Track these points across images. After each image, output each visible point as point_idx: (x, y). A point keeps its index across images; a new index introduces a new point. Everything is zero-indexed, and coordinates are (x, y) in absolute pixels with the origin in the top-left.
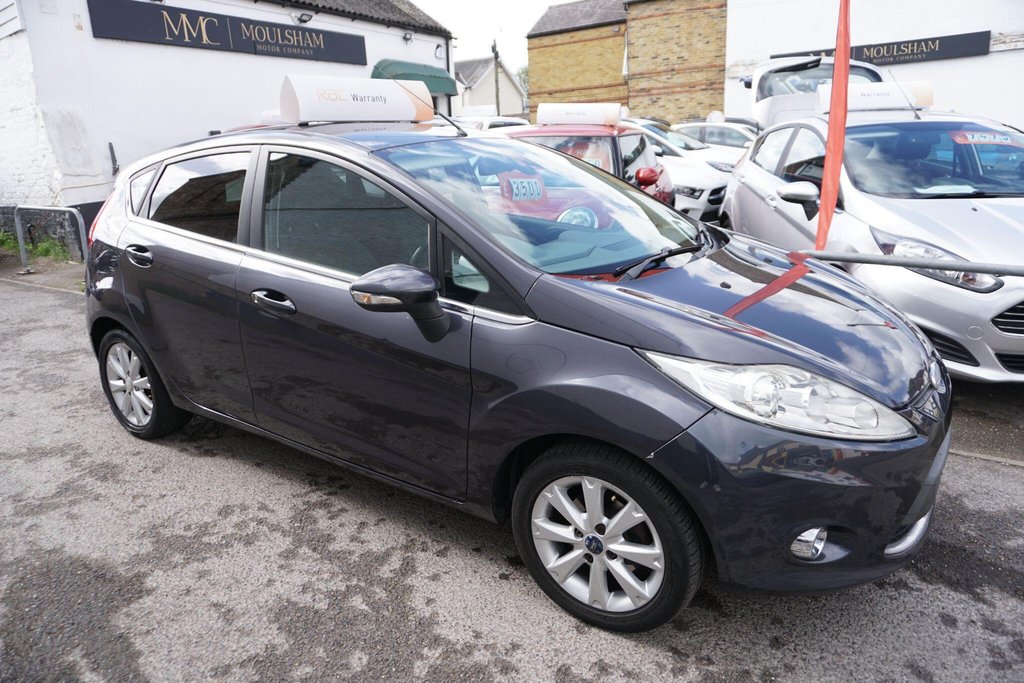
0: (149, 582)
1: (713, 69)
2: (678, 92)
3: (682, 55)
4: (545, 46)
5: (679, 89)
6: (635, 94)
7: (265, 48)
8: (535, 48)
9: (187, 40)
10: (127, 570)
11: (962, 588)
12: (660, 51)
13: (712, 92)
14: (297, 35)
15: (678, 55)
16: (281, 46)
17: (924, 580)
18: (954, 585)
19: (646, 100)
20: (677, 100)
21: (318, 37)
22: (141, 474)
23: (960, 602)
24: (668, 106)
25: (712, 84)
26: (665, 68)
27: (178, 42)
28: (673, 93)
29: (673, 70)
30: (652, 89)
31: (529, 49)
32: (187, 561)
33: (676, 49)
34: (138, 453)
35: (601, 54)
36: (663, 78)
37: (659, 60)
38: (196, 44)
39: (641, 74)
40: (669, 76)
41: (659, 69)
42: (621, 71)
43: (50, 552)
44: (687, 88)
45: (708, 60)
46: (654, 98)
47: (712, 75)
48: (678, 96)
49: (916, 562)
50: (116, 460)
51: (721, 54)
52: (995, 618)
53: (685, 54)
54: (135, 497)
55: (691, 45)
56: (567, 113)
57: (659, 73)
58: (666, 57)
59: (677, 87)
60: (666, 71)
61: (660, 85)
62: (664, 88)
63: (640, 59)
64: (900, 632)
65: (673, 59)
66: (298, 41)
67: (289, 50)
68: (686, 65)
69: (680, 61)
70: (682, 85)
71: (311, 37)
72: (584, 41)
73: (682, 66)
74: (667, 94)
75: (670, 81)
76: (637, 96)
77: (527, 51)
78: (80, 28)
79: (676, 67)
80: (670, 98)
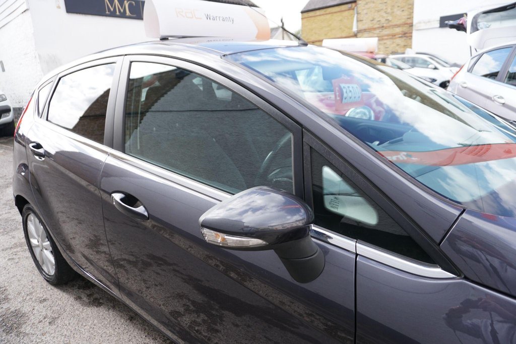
1: (406, 25)
2: (386, 39)
3: (388, 18)
4: (311, 17)
5: (386, 37)
8: (305, 18)
9: (118, 13)
12: (375, 17)
13: (405, 38)
15: (386, 18)
20: (385, 43)
25: (405, 34)
26: (378, 26)
27: (113, 15)
28: (383, 39)
29: (383, 27)
31: (302, 19)
33: (385, 15)
34: (45, 300)
35: (341, 20)
36: (378, 31)
37: (375, 22)
38: (123, 16)
39: (365, 30)
40: (380, 30)
41: (375, 26)
42: (351, 28)
44: (391, 37)
45: (403, 21)
47: (405, 29)
48: (385, 41)
50: (26, 309)
51: (411, 17)
53: (390, 18)
55: (393, 12)
57: (375, 29)
58: (379, 19)
59: (385, 36)
60: (379, 28)
63: (364, 21)
65: (383, 20)
68: (391, 24)
69: (387, 22)
70: (388, 35)
72: (332, 13)
73: (388, 25)
75: (381, 33)
77: (301, 19)
78: (59, 7)
79: (385, 25)
80: (380, 42)
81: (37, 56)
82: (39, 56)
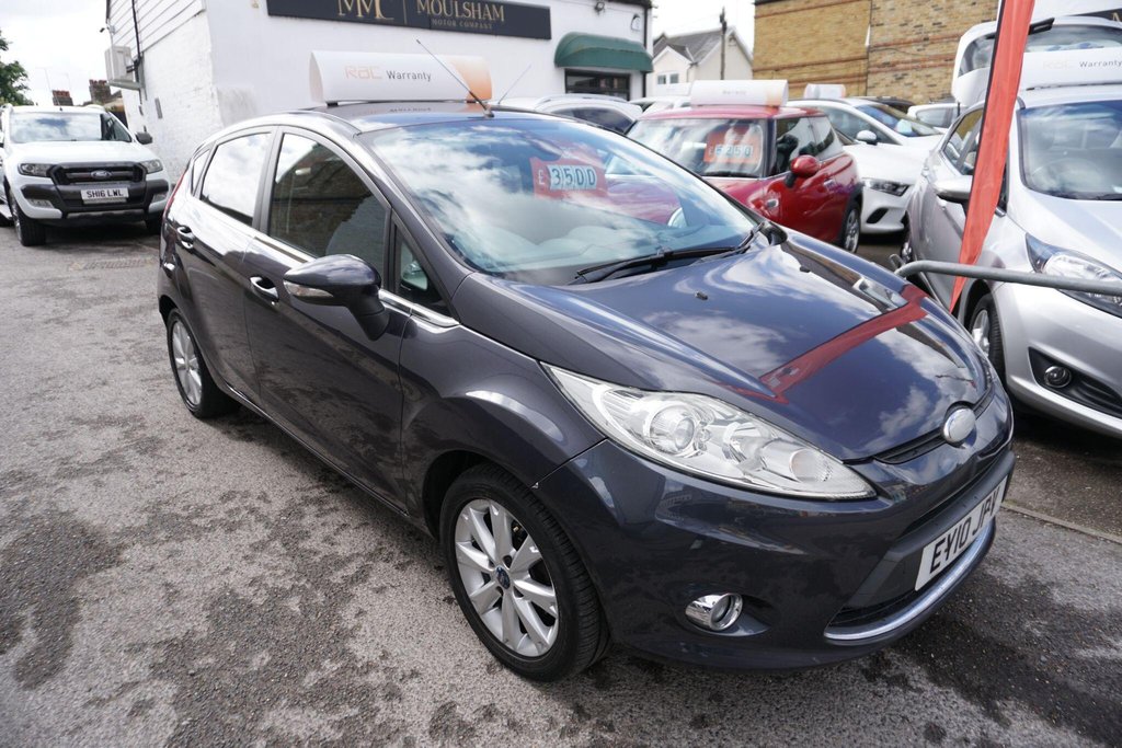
0: (126, 555)
2: (930, 67)
3: (939, 20)
4: (776, 14)
5: (932, 63)
6: (876, 69)
7: (440, 23)
8: (763, 16)
9: (360, 15)
10: (114, 540)
11: (979, 697)
12: (911, 17)
14: (476, 8)
15: (933, 20)
16: (458, 21)
17: (934, 680)
18: (968, 692)
19: (889, 77)
20: (928, 76)
21: (498, 10)
22: (178, 452)
23: (967, 713)
24: (915, 84)
26: (916, 37)
27: (351, 18)
28: (924, 67)
29: (926, 39)
30: (898, 63)
31: (756, 17)
32: (168, 539)
33: (933, 13)
35: (841, 22)
36: (914, 49)
37: (910, 27)
38: (370, 19)
39: (885, 45)
40: (921, 47)
41: (909, 38)
42: (864, 42)
43: (62, 514)
44: (943, 62)
46: (900, 74)
48: (929, 72)
49: (936, 658)
50: (165, 436)
52: (999, 742)
53: (943, 20)
54: (160, 473)
55: (951, 7)
56: (725, 92)
57: (908, 44)
58: (918, 23)
59: (930, 60)
60: (916, 41)
61: (909, 58)
62: (914, 61)
63: (886, 27)
64: (861, 737)
65: (928, 25)
66: (477, 15)
67: (466, 25)
68: (944, 32)
69: (936, 28)
70: (936, 58)
71: (491, 9)
72: (822, 6)
73: (937, 34)
74: (916, 69)
75: (922, 53)
76: (877, 72)
77: (753, 20)
78: (256, 6)
79: (930, 35)
80: (919, 73)
81: (215, 93)
82: (219, 93)
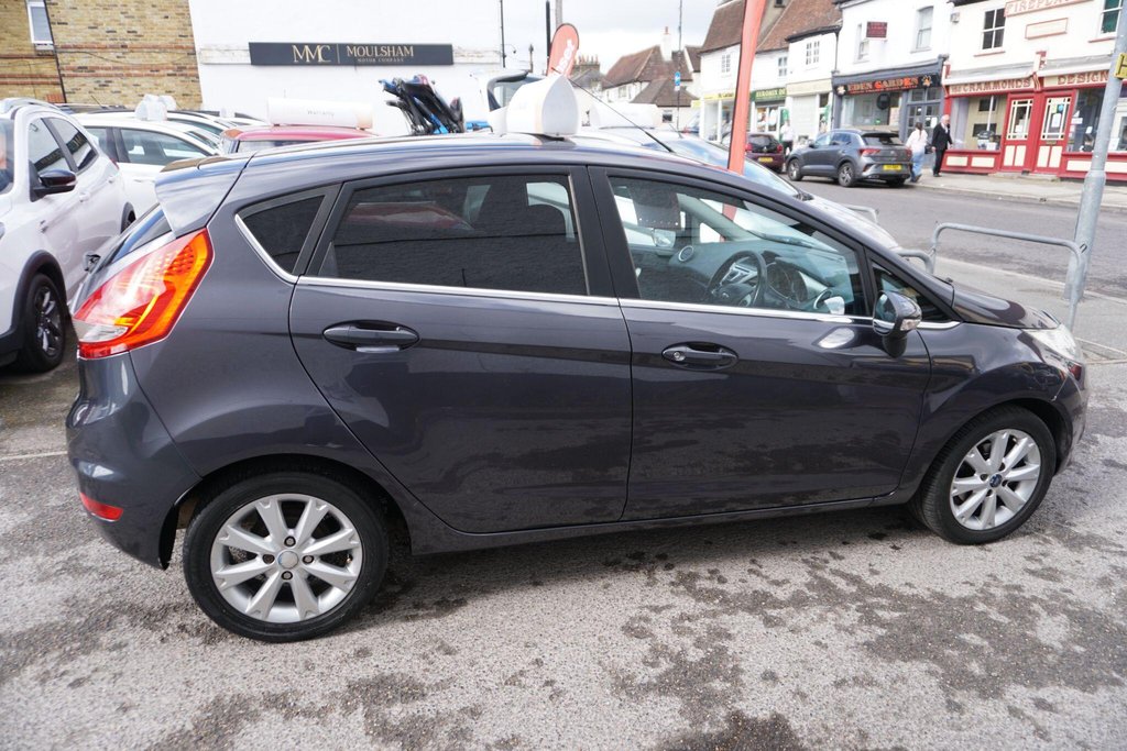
1: (179, 51)
2: (136, 76)
3: (134, 29)
5: (136, 72)
6: (72, 73)
12: (100, 20)
13: (183, 78)
15: (127, 28)
19: (91, 83)
24: (123, 92)
25: (181, 69)
26: (112, 43)
28: (129, 75)
29: (124, 46)
30: (98, 68)
33: (125, 20)
36: (112, 55)
37: (101, 31)
39: (75, 47)
40: (120, 55)
41: (103, 43)
44: (149, 72)
45: (172, 39)
46: (103, 80)
47: (179, 58)
48: (137, 81)
51: (186, 31)
53: (138, 29)
55: (144, 17)
57: (104, 49)
58: (110, 28)
59: (133, 69)
60: (112, 47)
61: (108, 64)
62: (115, 68)
63: (71, 27)
65: (122, 32)
68: (141, 41)
69: (132, 36)
70: (140, 67)
73: (136, 43)
74: (121, 76)
75: (122, 60)
76: (74, 76)
79: (127, 42)
80: (124, 82)
